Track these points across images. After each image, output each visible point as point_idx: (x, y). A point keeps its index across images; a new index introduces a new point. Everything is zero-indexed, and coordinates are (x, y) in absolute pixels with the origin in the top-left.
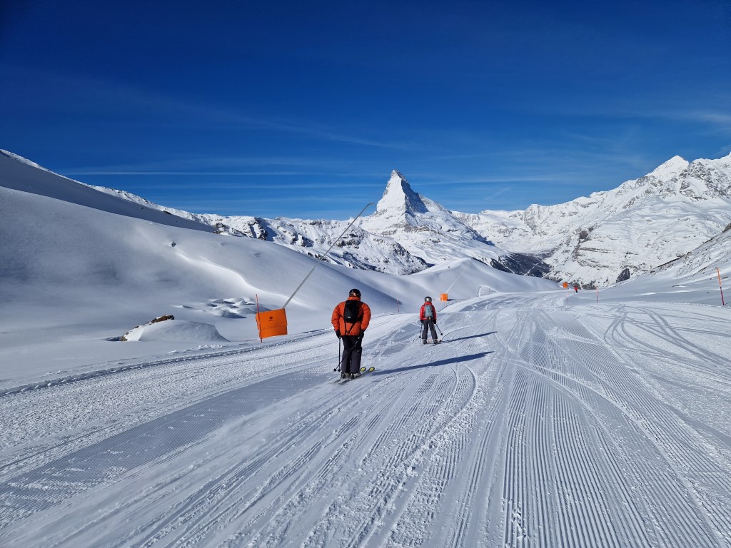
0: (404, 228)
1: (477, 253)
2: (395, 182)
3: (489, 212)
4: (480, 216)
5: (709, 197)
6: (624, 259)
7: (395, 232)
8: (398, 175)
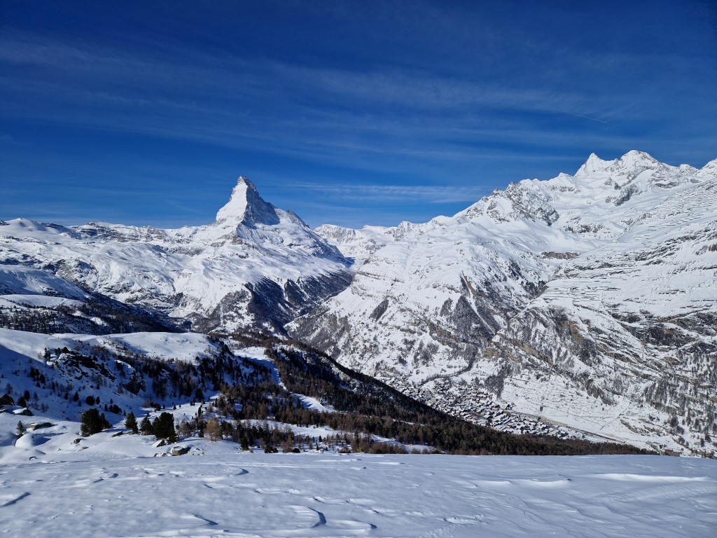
0: (231, 241)
1: (275, 272)
2: (241, 189)
4: (357, 231)
5: (512, 220)
6: (389, 287)
7: (223, 243)
8: (245, 182)
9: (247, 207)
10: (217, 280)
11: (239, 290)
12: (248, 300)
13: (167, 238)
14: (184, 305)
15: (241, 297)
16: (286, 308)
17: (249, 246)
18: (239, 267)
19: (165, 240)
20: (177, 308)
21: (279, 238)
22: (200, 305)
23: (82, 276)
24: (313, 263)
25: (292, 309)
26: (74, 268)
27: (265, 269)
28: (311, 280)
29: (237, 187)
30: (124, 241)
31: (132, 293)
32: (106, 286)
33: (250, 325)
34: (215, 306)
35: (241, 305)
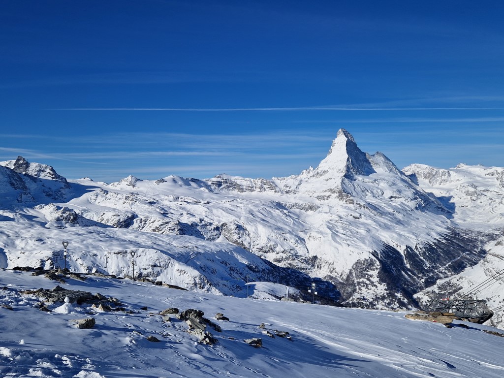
0: (337, 195)
1: (392, 238)
2: (341, 142)
3: (463, 167)
7: (328, 197)
8: (345, 134)
9: (348, 160)
10: (345, 246)
11: (367, 258)
12: (377, 269)
13: (277, 189)
14: (319, 267)
15: (370, 265)
16: (410, 276)
17: (360, 206)
18: (358, 231)
19: (276, 191)
20: (314, 270)
21: (379, 191)
22: (334, 269)
23: (240, 237)
24: (418, 219)
25: (415, 277)
26: (234, 231)
27: (383, 234)
28: (428, 246)
29: (337, 139)
30: (242, 192)
31: (277, 254)
32: (258, 247)
33: (385, 294)
34: (347, 271)
35: (371, 272)
